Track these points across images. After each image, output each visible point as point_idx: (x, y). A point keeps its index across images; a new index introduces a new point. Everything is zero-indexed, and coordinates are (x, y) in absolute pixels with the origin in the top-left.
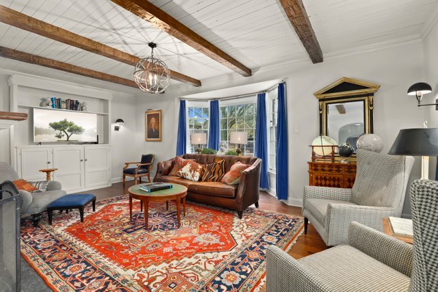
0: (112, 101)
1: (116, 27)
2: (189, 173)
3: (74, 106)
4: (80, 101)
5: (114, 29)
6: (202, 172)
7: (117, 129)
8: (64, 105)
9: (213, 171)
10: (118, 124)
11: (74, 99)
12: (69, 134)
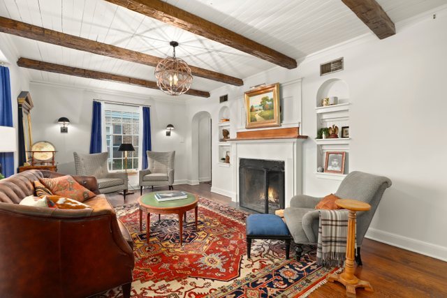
1: (208, 55)
5: (209, 52)
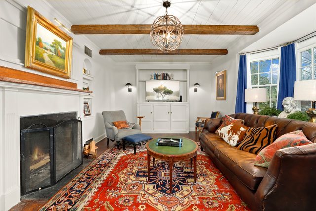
0: (190, 70)
2: (226, 135)
3: (165, 77)
4: (169, 73)
6: (243, 135)
7: (196, 90)
8: (160, 77)
9: (256, 138)
10: (195, 87)
11: (165, 73)
12: (164, 95)
